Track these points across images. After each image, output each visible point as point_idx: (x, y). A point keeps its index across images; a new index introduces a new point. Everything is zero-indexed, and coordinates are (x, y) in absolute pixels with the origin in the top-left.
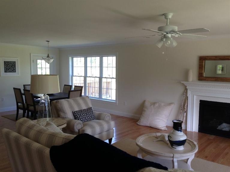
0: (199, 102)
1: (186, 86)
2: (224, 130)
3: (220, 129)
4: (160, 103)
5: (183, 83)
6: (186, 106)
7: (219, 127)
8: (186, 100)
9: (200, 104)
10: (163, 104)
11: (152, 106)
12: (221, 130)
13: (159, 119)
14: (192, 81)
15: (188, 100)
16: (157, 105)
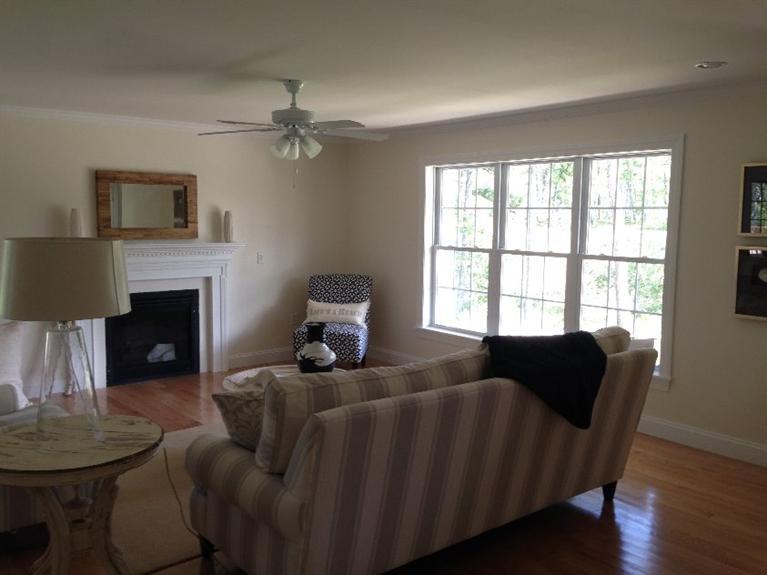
2: (164, 360)
3: (155, 361)
7: (150, 356)
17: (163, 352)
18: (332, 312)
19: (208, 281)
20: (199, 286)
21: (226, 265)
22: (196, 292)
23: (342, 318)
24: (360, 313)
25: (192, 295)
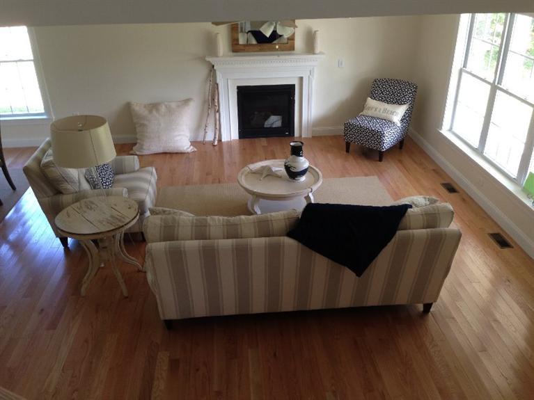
0: (236, 90)
1: (213, 66)
2: (274, 126)
3: (269, 126)
4: (166, 103)
5: (209, 62)
6: (216, 101)
7: (266, 123)
8: (215, 91)
9: (238, 93)
10: (173, 105)
11: (154, 112)
12: (271, 128)
13: (179, 135)
14: (224, 56)
15: (218, 88)
16: (163, 109)
17: (275, 121)
18: (378, 110)
19: (301, 79)
20: (296, 82)
21: (313, 69)
22: (293, 86)
23: (384, 115)
24: (398, 113)
25: (291, 88)
